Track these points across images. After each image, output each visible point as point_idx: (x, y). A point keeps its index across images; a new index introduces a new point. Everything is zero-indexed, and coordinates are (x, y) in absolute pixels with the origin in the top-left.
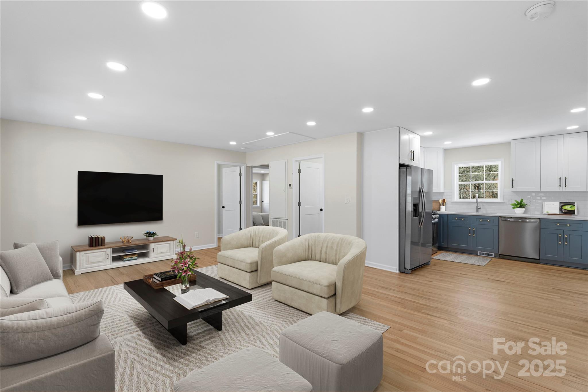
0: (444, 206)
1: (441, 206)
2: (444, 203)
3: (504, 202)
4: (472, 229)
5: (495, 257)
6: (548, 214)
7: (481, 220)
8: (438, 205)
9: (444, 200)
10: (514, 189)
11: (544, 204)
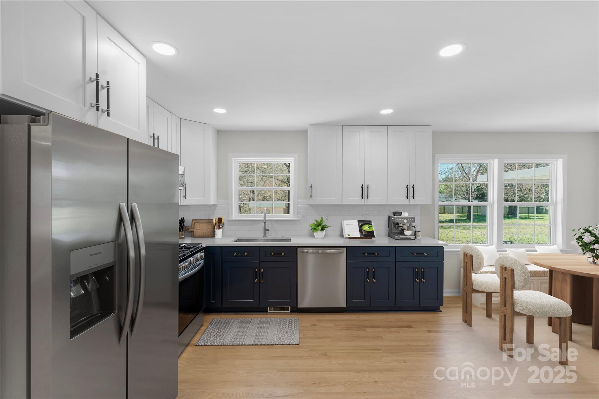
0: (221, 230)
1: (215, 230)
2: (221, 224)
3: (298, 219)
4: (260, 270)
5: (291, 311)
6: (349, 238)
7: (272, 254)
8: (210, 227)
9: (220, 220)
10: (312, 201)
11: (344, 222)
